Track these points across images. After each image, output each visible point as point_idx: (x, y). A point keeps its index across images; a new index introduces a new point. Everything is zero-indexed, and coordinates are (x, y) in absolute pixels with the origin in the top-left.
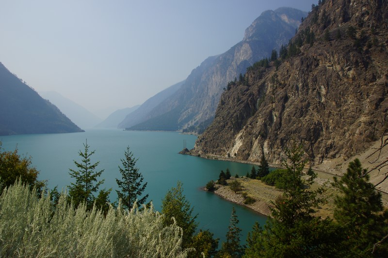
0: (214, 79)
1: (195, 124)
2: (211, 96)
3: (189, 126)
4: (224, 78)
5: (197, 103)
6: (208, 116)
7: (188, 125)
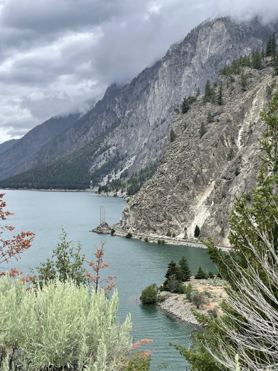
0: (157, 91)
1: (122, 176)
2: (152, 124)
6: (146, 161)
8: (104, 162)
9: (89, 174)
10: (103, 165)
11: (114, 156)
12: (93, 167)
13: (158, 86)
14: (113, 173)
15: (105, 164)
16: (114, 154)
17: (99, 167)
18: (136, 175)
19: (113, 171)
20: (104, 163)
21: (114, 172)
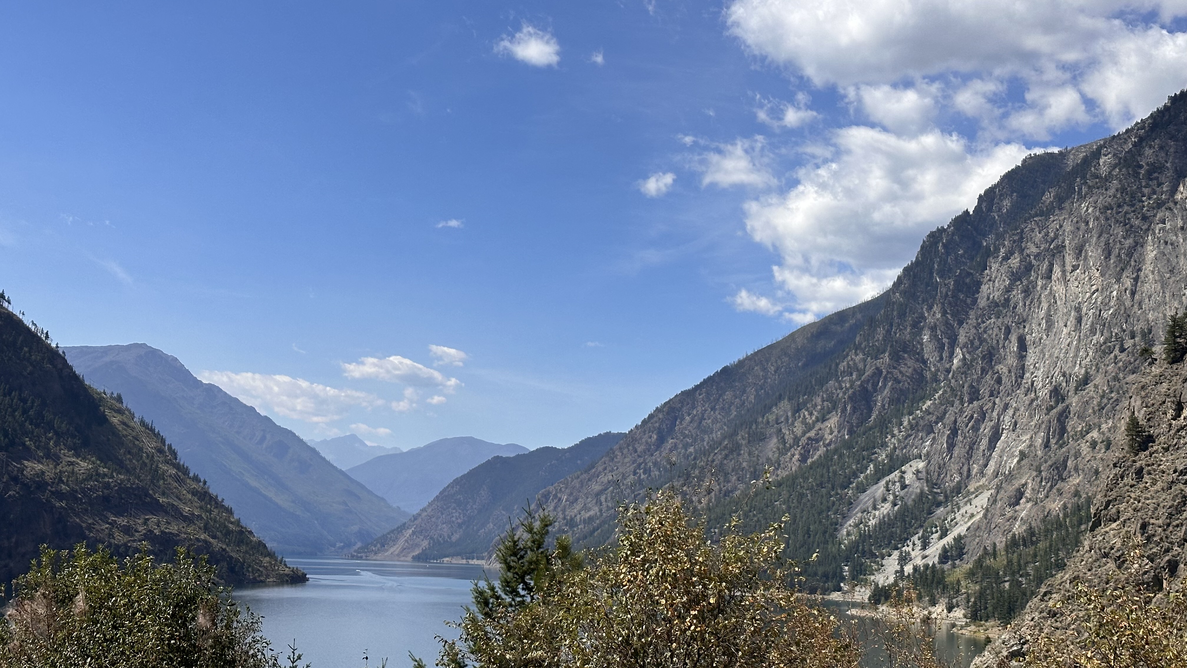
0: (1059, 289)
1: (945, 556)
2: (1044, 393)
3: (908, 569)
4: (1128, 283)
5: (954, 432)
6: (1025, 509)
7: (904, 559)
8: (886, 508)
9: (840, 544)
10: (884, 517)
11: (918, 491)
12: (851, 522)
13: (1064, 272)
14: (914, 544)
15: (888, 514)
16: (917, 484)
17: (872, 522)
18: (995, 554)
19: (916, 538)
20: (885, 512)
21: (918, 543)
